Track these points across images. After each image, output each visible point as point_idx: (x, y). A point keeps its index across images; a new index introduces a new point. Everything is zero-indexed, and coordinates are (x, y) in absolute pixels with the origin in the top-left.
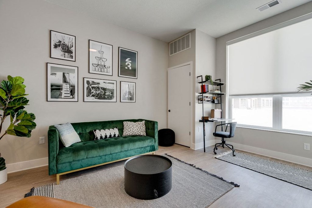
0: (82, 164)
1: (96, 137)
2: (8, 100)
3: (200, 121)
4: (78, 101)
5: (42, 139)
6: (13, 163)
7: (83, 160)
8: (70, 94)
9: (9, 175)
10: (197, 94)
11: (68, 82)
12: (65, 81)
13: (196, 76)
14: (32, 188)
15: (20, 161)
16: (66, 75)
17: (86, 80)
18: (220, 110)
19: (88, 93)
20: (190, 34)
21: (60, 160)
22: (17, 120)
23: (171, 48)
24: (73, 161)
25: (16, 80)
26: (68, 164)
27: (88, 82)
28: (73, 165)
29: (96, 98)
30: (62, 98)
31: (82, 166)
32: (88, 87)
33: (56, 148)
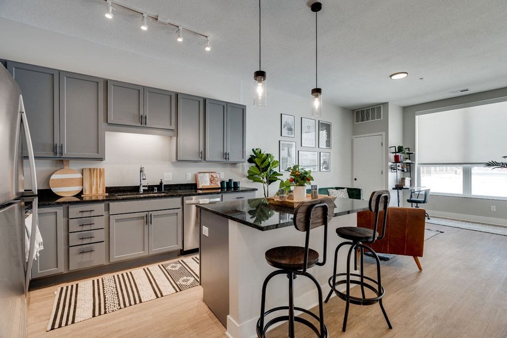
3: (393, 189)
10: (390, 164)
12: (289, 155)
13: (389, 146)
18: (410, 179)
20: (382, 106)
23: (357, 117)
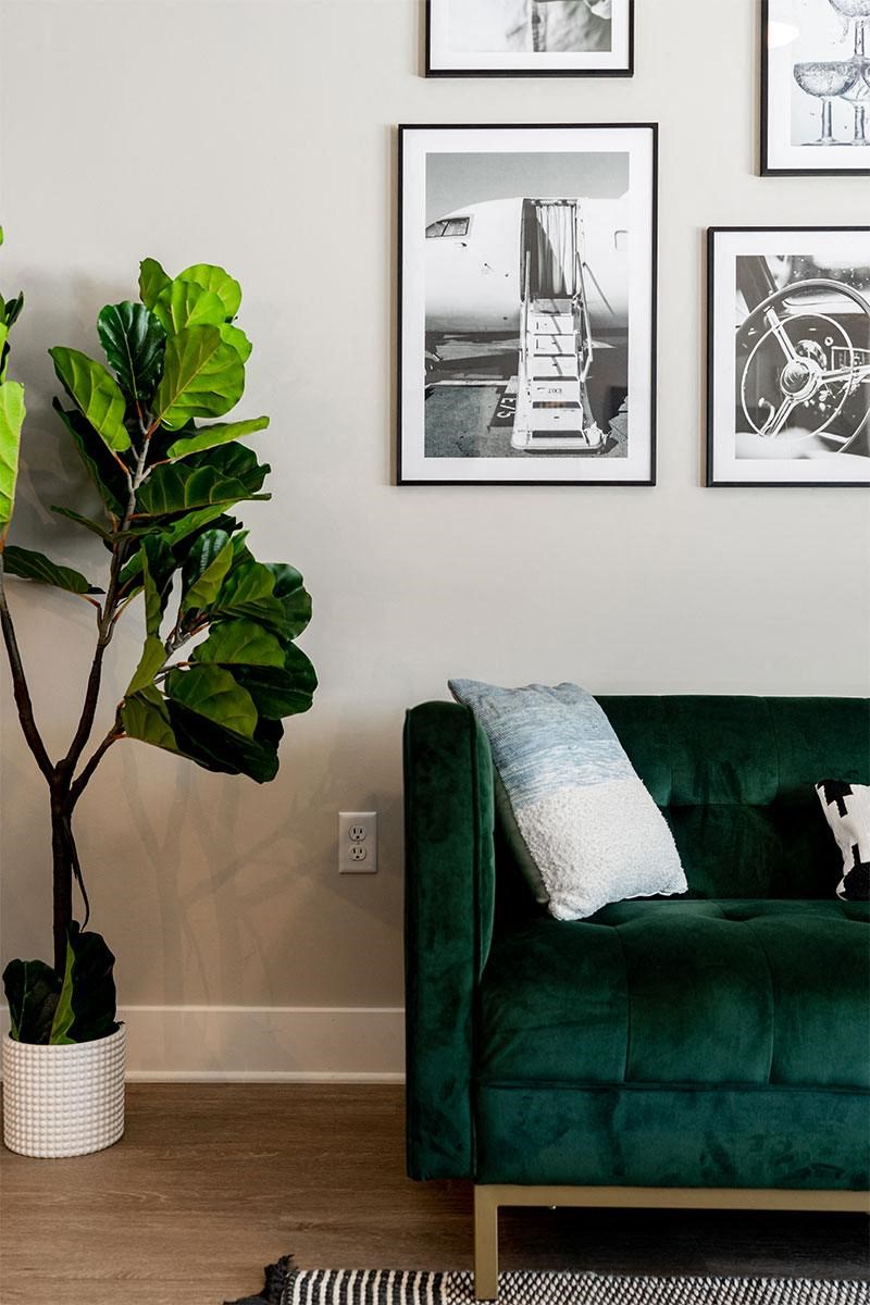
0: (721, 1138)
1: (848, 867)
2: (141, 466)
4: (652, 483)
5: (356, 833)
6: (168, 1002)
7: (732, 1096)
8: (579, 412)
9: (137, 1094)
11: (563, 295)
12: (540, 282)
14: (273, 1258)
15: (209, 1000)
16: (554, 224)
17: (728, 249)
19: (751, 394)
21: (505, 1042)
22: (188, 622)
24: (632, 1076)
25: (191, 288)
26: (577, 1104)
27: (752, 275)
28: (630, 1125)
29: (833, 447)
30: (511, 452)
31: (720, 1155)
32: (749, 324)
33: (468, 903)
